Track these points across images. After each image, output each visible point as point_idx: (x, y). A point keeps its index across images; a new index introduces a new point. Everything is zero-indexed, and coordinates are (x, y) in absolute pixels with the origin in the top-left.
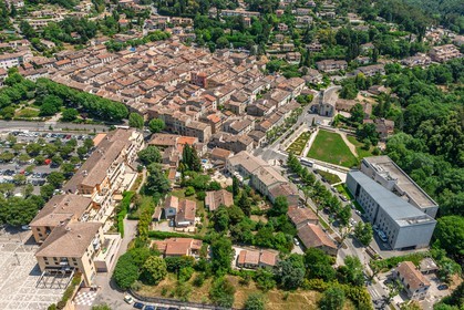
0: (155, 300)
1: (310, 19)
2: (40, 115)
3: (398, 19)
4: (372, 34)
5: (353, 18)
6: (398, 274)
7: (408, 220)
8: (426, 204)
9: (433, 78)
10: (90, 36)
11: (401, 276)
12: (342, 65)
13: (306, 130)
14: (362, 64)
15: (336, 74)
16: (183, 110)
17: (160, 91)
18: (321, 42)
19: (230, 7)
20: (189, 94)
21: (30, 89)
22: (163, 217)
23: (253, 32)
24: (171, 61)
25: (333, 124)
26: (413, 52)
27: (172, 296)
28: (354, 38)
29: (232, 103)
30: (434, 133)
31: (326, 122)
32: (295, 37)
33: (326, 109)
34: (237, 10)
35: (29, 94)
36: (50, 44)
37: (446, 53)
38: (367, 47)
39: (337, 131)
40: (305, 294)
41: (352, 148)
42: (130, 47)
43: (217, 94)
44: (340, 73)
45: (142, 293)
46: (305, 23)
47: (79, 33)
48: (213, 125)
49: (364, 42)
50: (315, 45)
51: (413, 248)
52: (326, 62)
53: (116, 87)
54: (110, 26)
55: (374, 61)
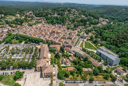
0: (70, 81)
1: (73, 17)
2: (19, 42)
3: (93, 16)
4: (88, 19)
5: (83, 16)
6: (117, 70)
7: (115, 59)
8: (116, 56)
9: (103, 29)
10: (23, 23)
11: (118, 70)
12: (84, 27)
13: (82, 42)
14: (88, 27)
15: (82, 29)
16: (54, 39)
17: (47, 35)
18: (77, 22)
19: (53, 14)
20: (54, 35)
21: (15, 36)
22: (62, 63)
23: (61, 20)
24: (45, 28)
25: (87, 40)
26: (97, 23)
27: (73, 79)
28: (84, 21)
29: (64, 37)
30: (110, 41)
31: (85, 40)
32: (71, 21)
33: (84, 37)
34: (55, 15)
35: (14, 37)
36: (14, 25)
37: (104, 23)
38: (88, 23)
39: (88, 42)
40: (100, 76)
41: (93, 45)
42: (34, 25)
43: (60, 35)
44: (83, 29)
45: (66, 79)
46: (72, 18)
47: (20, 22)
48: (62, 42)
49: (87, 21)
50: (76, 23)
51: (116, 65)
52: (80, 26)
53: (36, 34)
54: (26, 20)
55: (90, 26)
